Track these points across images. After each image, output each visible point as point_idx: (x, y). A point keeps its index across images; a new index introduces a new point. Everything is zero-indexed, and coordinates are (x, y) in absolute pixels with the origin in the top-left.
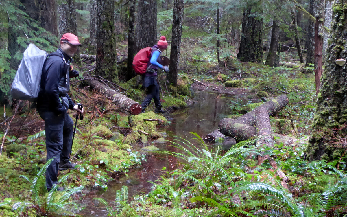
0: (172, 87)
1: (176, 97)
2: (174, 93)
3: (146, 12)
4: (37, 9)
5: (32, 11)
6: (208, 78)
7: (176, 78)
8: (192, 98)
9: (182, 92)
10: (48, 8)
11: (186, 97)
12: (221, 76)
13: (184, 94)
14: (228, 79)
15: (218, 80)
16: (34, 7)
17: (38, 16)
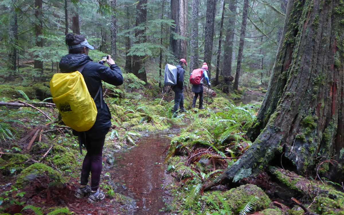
0: (235, 90)
1: (237, 95)
2: (236, 93)
3: (227, 59)
4: (179, 55)
5: (177, 55)
6: (255, 89)
7: (237, 87)
8: (245, 96)
9: (240, 93)
10: (184, 54)
11: (242, 95)
12: (261, 88)
13: (241, 94)
14: (264, 90)
15: (259, 90)
16: (178, 54)
17: (179, 57)
